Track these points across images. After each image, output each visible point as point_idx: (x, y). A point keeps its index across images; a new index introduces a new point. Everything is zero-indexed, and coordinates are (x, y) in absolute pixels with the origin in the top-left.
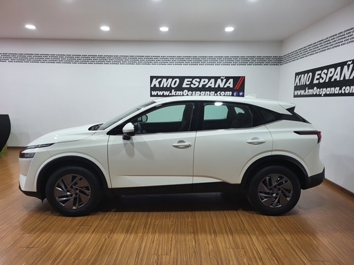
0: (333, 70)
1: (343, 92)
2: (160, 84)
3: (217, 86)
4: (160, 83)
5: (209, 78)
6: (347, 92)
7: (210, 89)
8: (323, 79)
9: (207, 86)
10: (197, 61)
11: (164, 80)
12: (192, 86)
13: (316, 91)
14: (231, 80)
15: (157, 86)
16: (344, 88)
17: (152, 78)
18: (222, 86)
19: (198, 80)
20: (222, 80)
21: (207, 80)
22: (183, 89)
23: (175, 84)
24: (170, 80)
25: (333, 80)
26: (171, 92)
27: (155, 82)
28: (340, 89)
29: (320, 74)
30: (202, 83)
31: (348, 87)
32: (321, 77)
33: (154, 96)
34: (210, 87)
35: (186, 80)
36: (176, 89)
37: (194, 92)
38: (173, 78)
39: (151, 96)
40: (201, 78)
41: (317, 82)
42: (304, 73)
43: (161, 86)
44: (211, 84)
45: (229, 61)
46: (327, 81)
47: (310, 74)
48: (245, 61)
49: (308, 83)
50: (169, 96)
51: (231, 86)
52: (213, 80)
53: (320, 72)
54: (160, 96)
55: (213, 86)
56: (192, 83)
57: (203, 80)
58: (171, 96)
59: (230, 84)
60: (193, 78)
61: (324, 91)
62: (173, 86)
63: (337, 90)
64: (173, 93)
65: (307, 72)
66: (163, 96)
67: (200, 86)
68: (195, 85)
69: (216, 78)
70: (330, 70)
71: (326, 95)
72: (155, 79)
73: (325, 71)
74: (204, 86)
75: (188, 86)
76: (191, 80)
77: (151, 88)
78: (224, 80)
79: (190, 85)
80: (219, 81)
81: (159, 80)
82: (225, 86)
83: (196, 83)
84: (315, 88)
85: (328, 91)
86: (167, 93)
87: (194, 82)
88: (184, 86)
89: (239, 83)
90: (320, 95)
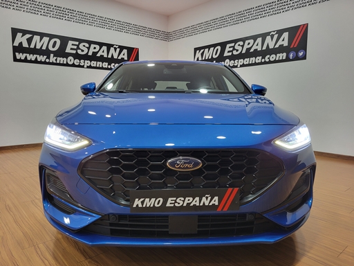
0: (251, 41)
1: (267, 60)
2: (29, 44)
3: (110, 56)
4: (29, 41)
5: (101, 45)
6: (272, 60)
7: (102, 59)
8: (237, 50)
9: (98, 55)
10: (83, 18)
11: (37, 38)
13: (227, 63)
17: (15, 32)
18: (115, 57)
20: (115, 49)
21: (98, 47)
22: (66, 55)
23: (54, 46)
24: (46, 39)
25: (252, 50)
26: (49, 58)
27: (21, 39)
28: (264, 57)
29: (233, 47)
30: (92, 50)
31: (274, 56)
32: (234, 49)
34: (102, 56)
35: (70, 43)
36: (57, 54)
37: (82, 61)
39: (15, 60)
41: (230, 54)
42: (209, 47)
43: (32, 46)
46: (244, 52)
47: (219, 48)
48: (138, 30)
49: (215, 57)
50: (45, 63)
53: (233, 44)
54: (31, 61)
56: (78, 48)
57: (93, 46)
58: (49, 63)
60: (81, 41)
61: (241, 62)
62: (51, 48)
63: (259, 59)
64: (52, 59)
65: (214, 46)
66: (36, 61)
67: (90, 54)
68: (83, 51)
69: (109, 46)
70: (247, 42)
71: (243, 66)
72: (19, 35)
73: (241, 43)
74: (95, 54)
75: (74, 52)
76: (77, 43)
77: (14, 47)
78: (118, 50)
79: (76, 50)
80: (112, 49)
81: (28, 36)
83: (84, 49)
84: (228, 60)
85: (247, 61)
86: (41, 58)
87: (81, 46)
88: (68, 50)
89: (134, 55)
90: (235, 67)
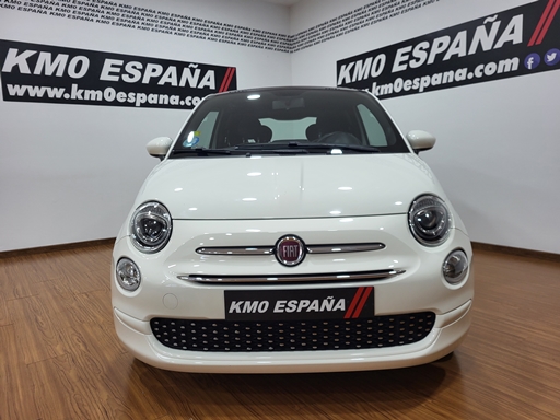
2: (32, 67)
5: (166, 64)
6: (488, 73)
9: (161, 82)
11: (45, 57)
12: (126, 78)
13: (399, 85)
14: (211, 74)
15: (25, 69)
16: (481, 66)
17: (6, 46)
18: (193, 84)
19: (140, 66)
20: (193, 70)
21: (159, 68)
22: (102, 86)
23: (77, 70)
25: (447, 57)
27: (17, 60)
29: (410, 53)
30: (148, 75)
31: (492, 65)
32: (411, 58)
33: (16, 98)
34: (168, 84)
35: (108, 62)
36: (84, 83)
38: (72, 52)
40: (145, 61)
41: (404, 67)
43: (38, 71)
44: (170, 77)
45: (203, 30)
46: (431, 61)
47: (382, 57)
48: (233, 35)
49: (374, 74)
51: (213, 87)
52: (172, 69)
53: (409, 49)
55: (174, 84)
56: (123, 71)
59: (210, 80)
60: (127, 58)
61: (426, 81)
63: (461, 74)
64: (76, 93)
65: (374, 54)
66: (45, 99)
67: (146, 80)
69: (180, 66)
71: (430, 88)
72: (15, 51)
73: (425, 45)
74: (154, 80)
75: (116, 78)
76: (121, 63)
79: (119, 74)
80: (186, 71)
81: (29, 53)
82: (201, 86)
83: (133, 73)
84: (399, 80)
85: (437, 79)
86: (57, 92)
89: (227, 80)
90: (413, 91)
